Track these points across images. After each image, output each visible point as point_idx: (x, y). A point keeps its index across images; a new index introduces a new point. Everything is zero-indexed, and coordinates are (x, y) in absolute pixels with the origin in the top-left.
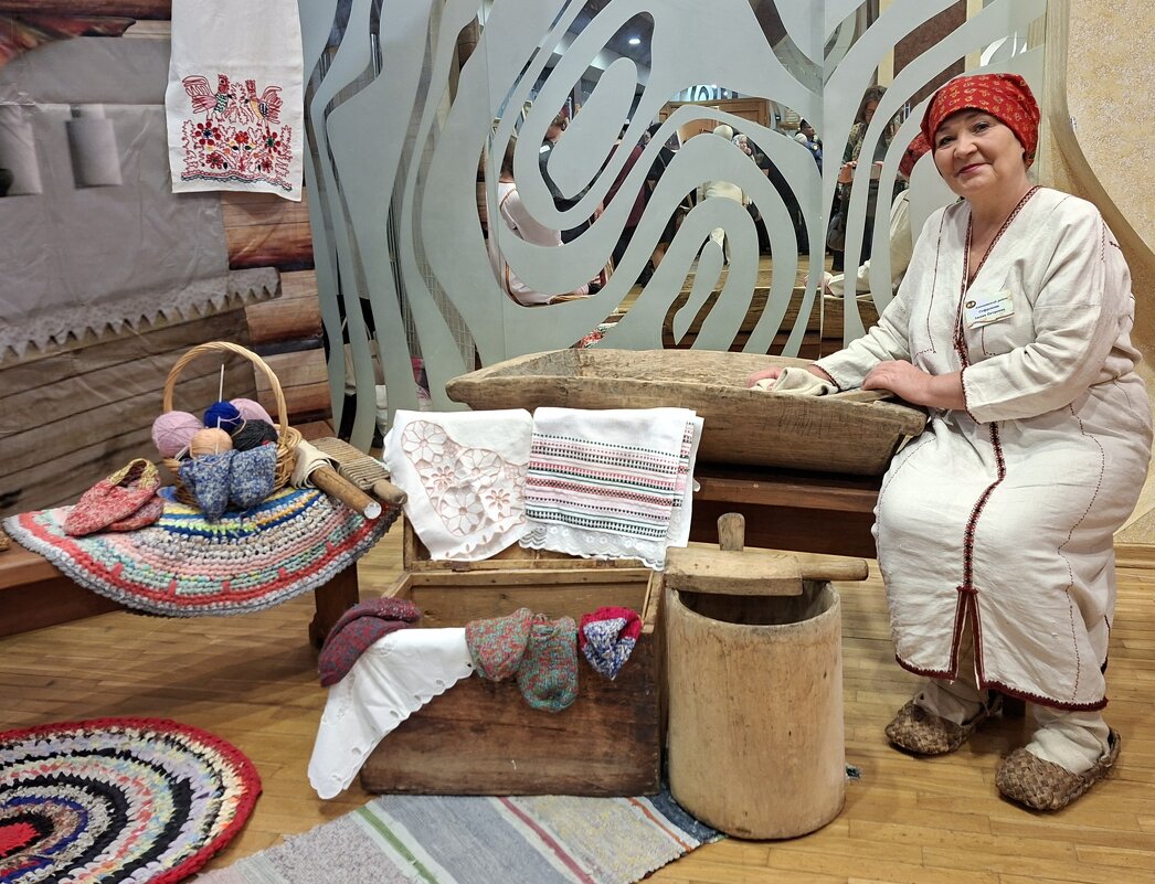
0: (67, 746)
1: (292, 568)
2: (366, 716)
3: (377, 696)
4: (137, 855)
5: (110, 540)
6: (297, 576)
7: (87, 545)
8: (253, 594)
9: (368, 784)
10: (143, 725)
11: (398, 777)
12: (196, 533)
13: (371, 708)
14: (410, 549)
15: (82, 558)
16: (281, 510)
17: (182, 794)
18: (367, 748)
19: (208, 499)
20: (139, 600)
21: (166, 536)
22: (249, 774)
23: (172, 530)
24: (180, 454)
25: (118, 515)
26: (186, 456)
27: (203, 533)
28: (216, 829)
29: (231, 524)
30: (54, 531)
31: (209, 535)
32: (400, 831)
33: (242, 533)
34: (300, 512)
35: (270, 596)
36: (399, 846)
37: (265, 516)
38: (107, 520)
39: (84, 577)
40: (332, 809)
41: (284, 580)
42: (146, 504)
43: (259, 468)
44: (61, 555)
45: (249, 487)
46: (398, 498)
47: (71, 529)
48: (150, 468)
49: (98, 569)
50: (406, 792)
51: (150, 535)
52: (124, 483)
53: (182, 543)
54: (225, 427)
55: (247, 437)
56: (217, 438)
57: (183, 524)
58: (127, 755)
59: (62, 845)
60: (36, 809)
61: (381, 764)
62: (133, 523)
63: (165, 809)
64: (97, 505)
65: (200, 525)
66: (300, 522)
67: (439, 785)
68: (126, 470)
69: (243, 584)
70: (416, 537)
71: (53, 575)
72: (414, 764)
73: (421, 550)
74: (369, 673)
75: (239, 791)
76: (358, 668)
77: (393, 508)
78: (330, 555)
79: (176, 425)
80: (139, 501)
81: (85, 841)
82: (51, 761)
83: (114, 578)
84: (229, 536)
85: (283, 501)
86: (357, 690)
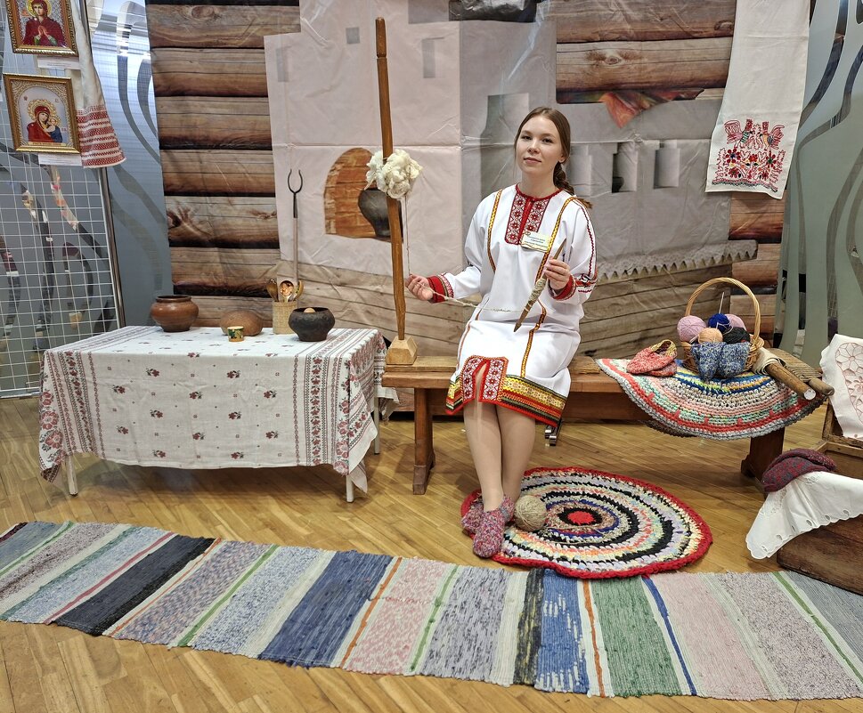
0: (607, 484)
1: (746, 420)
2: (790, 519)
3: (799, 508)
4: (644, 549)
5: (650, 379)
6: (748, 426)
7: (638, 379)
8: (720, 429)
9: (781, 561)
10: (646, 487)
11: (803, 563)
12: (693, 385)
13: (794, 514)
14: (829, 426)
15: (635, 385)
16: (745, 384)
17: (668, 527)
18: (786, 538)
19: (705, 367)
20: (658, 416)
21: (679, 383)
22: (704, 528)
23: (683, 381)
24: (692, 341)
25: (655, 367)
26: (696, 342)
27: (699, 387)
28: (686, 552)
29: (715, 385)
30: (620, 369)
31: (702, 389)
32: (801, 593)
33: (721, 392)
34: (757, 387)
35: (731, 433)
36: (802, 603)
37: (736, 385)
38: (650, 368)
39: (634, 396)
40: (757, 566)
41: (740, 426)
42: (669, 365)
43: (738, 355)
44: (625, 382)
45: (731, 365)
46: (828, 391)
47: (631, 369)
48: (673, 346)
49: (641, 393)
50: (807, 574)
51: (670, 381)
52: (658, 351)
53: (685, 390)
54: (720, 328)
55: (732, 336)
56: (714, 334)
57: (689, 379)
58: (638, 498)
59: (607, 530)
60: (594, 509)
61: (793, 551)
62: (663, 373)
63: (658, 533)
64: (643, 360)
65: (698, 382)
66: (756, 394)
67: (831, 578)
68: (660, 344)
69: (716, 422)
70: (834, 418)
71: (619, 391)
72: (816, 559)
73: (836, 428)
74: (796, 491)
75: (700, 537)
76: (789, 486)
77: (824, 395)
78: (771, 418)
79: (692, 324)
80: (666, 362)
81: (617, 532)
82: (599, 489)
83: (648, 400)
84: (713, 392)
85: (747, 378)
86: (786, 503)
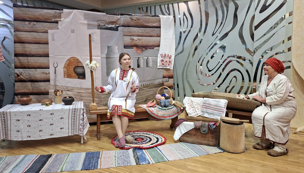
1: (171, 115)
2: (181, 132)
3: (182, 129)
4: (154, 142)
5: (151, 108)
6: (171, 116)
7: (149, 108)
8: (166, 117)
9: (180, 140)
10: (150, 132)
11: (184, 140)
12: (160, 108)
13: (181, 130)
14: (186, 114)
15: (149, 109)
16: (170, 107)
17: (157, 138)
18: (181, 135)
19: (162, 105)
20: (154, 116)
21: (157, 108)
22: (164, 137)
23: (158, 108)
24: (159, 99)
25: (153, 105)
26: (160, 100)
27: (161, 109)
28: (162, 142)
29: (164, 108)
30: (145, 106)
31: (162, 109)
32: (184, 145)
33: (166, 109)
34: (172, 108)
35: (168, 118)
37: (168, 108)
38: (151, 106)
39: (149, 112)
40: (176, 142)
41: (170, 116)
42: (155, 105)
43: (168, 102)
44: (147, 109)
45: (167, 104)
46: (185, 107)
47: (147, 106)
48: (155, 101)
49: (150, 111)
50: (185, 142)
51: (156, 108)
52: (152, 102)
53: (159, 110)
54: (164, 96)
55: (167, 98)
56: (163, 98)
57: (159, 107)
58: (149, 134)
59: (146, 140)
60: (141, 138)
61: (182, 138)
62: (154, 106)
63: (156, 140)
64: (150, 104)
65: (161, 108)
66: (172, 109)
67: (189, 142)
68: (152, 101)
69: (165, 116)
70: (187, 112)
71: (146, 111)
72: (186, 139)
73: (187, 115)
74: (181, 126)
75: (164, 139)
76: (180, 125)
77: (184, 108)
78: (175, 114)
79: (158, 96)
80: (154, 104)
81: (148, 141)
82: (140, 134)
83: (152, 112)
84: (164, 110)
85: (170, 106)
86: (180, 128)
